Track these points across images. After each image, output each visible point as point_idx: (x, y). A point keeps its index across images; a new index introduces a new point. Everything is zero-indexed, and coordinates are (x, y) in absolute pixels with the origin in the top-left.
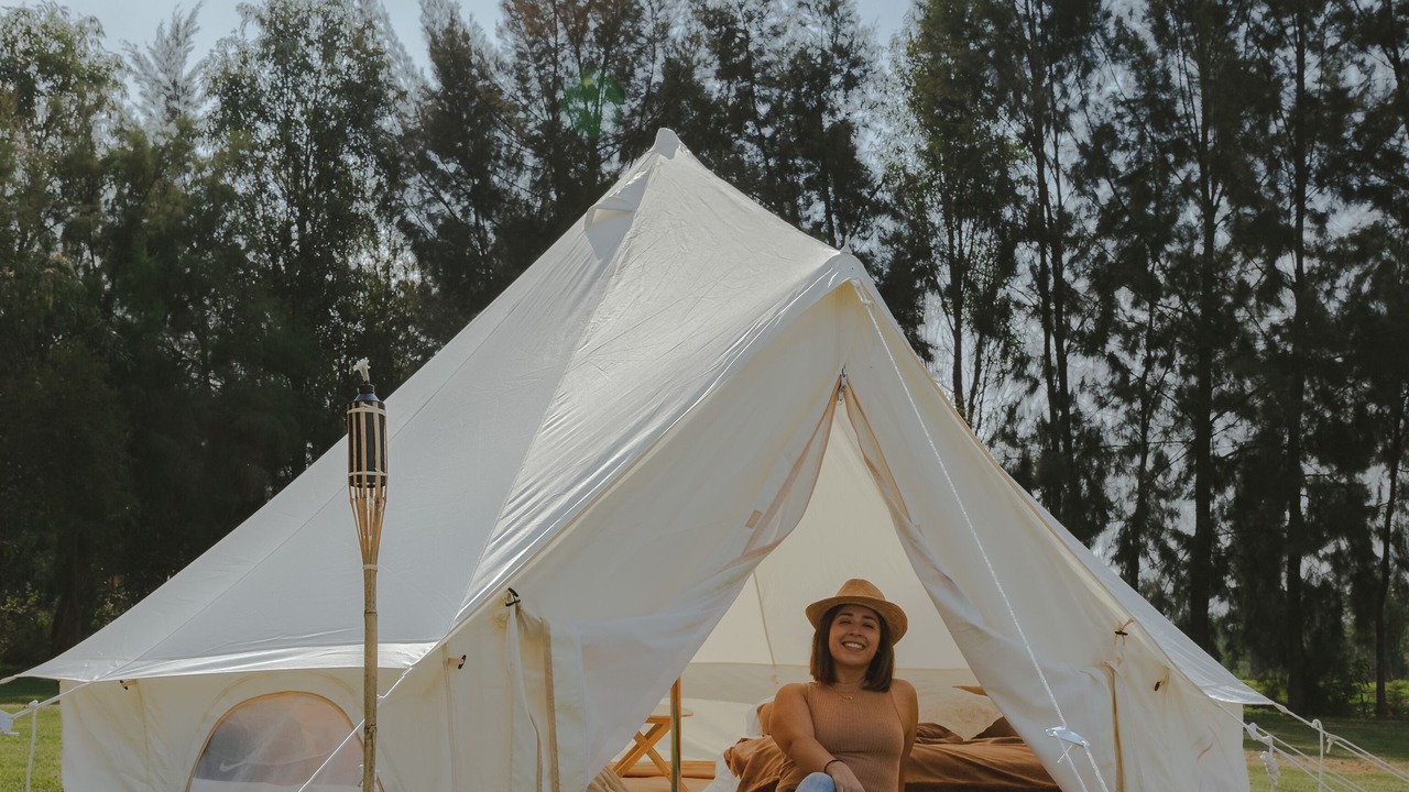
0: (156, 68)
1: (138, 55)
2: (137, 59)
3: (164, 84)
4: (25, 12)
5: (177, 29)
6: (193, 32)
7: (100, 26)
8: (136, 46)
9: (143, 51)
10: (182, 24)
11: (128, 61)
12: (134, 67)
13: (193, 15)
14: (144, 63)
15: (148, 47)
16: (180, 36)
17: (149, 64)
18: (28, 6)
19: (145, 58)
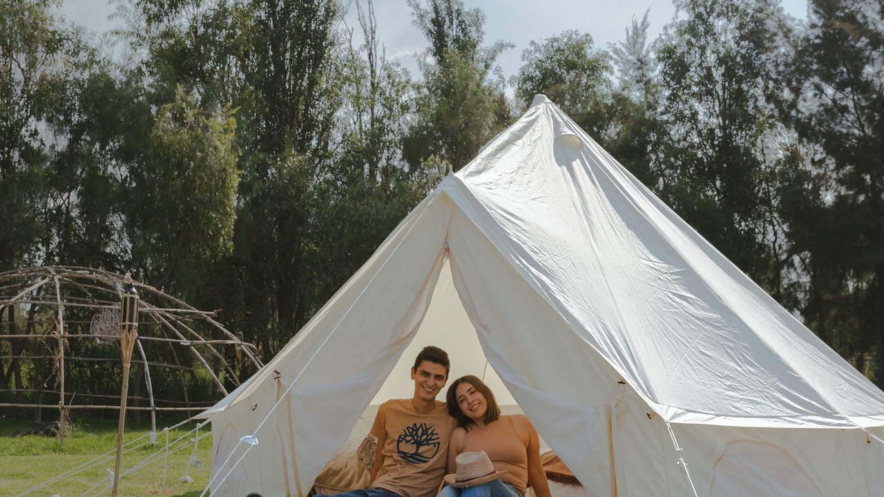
0: (627, 54)
1: (616, 49)
2: (616, 51)
3: (633, 62)
4: (556, 40)
5: (635, 28)
6: (647, 27)
7: (591, 38)
8: (615, 44)
9: (619, 46)
10: (639, 25)
11: (611, 53)
12: (615, 56)
13: (645, 18)
14: (620, 52)
15: (621, 43)
16: (638, 33)
17: (623, 53)
18: (557, 36)
19: (620, 50)
